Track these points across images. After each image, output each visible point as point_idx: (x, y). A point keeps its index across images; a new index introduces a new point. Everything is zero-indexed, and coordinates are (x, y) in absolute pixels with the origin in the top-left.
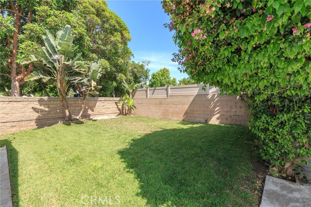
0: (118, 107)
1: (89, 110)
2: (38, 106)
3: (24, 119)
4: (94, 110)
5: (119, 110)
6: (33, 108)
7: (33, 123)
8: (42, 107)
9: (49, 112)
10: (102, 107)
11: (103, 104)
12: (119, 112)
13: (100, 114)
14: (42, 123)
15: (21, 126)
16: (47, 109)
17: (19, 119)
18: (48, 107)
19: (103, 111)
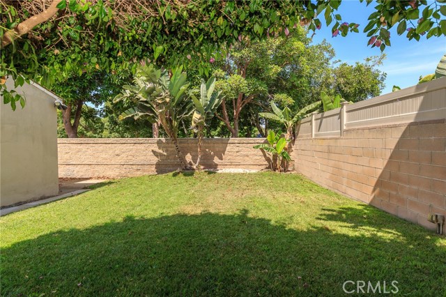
0: (265, 156)
1: (216, 157)
2: (157, 149)
3: (146, 163)
4: (224, 157)
5: (268, 160)
6: (153, 151)
7: (153, 168)
8: (161, 151)
9: (168, 156)
10: (235, 154)
11: (237, 149)
12: (266, 163)
13: (231, 164)
14: (161, 168)
15: (144, 171)
16: (165, 154)
17: (142, 163)
18: (167, 151)
19: (238, 160)
